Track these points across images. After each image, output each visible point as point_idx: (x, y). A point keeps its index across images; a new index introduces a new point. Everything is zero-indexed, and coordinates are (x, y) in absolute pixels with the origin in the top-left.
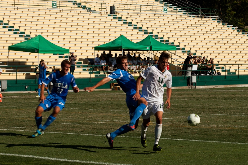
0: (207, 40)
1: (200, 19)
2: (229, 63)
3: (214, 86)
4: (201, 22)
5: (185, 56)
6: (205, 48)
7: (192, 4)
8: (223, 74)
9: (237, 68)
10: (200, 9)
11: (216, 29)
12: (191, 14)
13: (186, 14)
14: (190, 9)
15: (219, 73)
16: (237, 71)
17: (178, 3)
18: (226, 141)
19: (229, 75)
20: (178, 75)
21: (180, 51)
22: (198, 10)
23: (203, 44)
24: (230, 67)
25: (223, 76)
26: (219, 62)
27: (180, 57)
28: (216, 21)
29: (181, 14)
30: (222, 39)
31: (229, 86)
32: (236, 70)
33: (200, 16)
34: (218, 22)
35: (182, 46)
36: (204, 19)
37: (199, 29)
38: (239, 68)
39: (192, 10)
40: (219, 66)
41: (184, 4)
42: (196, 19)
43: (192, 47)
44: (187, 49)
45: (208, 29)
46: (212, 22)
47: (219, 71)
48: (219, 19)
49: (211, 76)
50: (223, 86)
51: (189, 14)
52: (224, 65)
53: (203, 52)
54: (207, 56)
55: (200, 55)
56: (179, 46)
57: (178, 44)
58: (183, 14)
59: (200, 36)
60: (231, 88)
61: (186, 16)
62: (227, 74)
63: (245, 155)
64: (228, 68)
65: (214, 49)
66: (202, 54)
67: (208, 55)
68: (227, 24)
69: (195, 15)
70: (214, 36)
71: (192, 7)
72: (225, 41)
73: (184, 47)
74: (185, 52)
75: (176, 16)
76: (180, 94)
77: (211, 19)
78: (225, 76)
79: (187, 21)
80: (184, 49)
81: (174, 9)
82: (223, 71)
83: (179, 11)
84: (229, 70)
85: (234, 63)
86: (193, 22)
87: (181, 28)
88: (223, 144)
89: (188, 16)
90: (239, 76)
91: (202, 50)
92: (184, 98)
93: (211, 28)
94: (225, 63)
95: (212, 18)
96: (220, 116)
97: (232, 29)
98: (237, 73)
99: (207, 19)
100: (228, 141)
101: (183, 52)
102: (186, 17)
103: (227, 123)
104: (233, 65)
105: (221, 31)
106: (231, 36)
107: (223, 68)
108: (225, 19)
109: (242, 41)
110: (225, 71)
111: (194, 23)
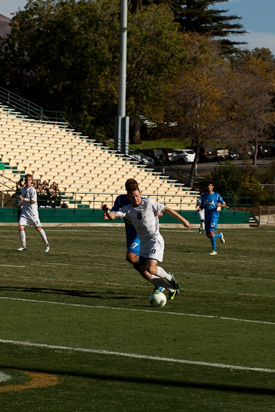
0: (50, 157)
1: (41, 125)
2: (80, 191)
3: (58, 224)
4: (42, 131)
5: (18, 177)
6: (46, 168)
7: (30, 104)
8: (71, 206)
9: (92, 199)
10: (42, 111)
11: (64, 141)
12: (27, 118)
13: (20, 117)
14: (27, 110)
15: (64, 206)
16: (92, 203)
17: (10, 102)
18: (66, 302)
19: (80, 209)
20: (5, 205)
21: (10, 171)
22: (39, 112)
23: (43, 163)
24: (82, 197)
25: (71, 209)
26: (65, 189)
27: (10, 180)
28: (64, 130)
29: (13, 117)
30: (72, 156)
31: (79, 225)
32: (90, 202)
33: (40, 121)
34: (67, 131)
35: (12, 164)
36: (46, 126)
37: (39, 140)
38: (94, 198)
39: (30, 112)
40: (66, 195)
41: (19, 103)
42: (35, 125)
43: (27, 165)
44: (20, 168)
45: (52, 141)
46: (59, 130)
47: (65, 203)
48: (69, 127)
49: (54, 209)
50: (70, 225)
51: (25, 118)
52: (73, 193)
53: (43, 174)
54: (49, 180)
55: (39, 178)
56: (8, 164)
57: (7, 161)
58: (17, 117)
59: (39, 151)
60: (81, 228)
61: (20, 120)
62: (76, 207)
63: (92, 323)
64: (78, 198)
65: (59, 171)
66: (41, 176)
67: (51, 178)
68: (80, 135)
69: (33, 120)
70: (61, 151)
71: (30, 108)
72: (76, 159)
73: (15, 165)
74: (17, 172)
75: (6, 120)
76: (6, 234)
77: (57, 127)
78: (74, 210)
79: (21, 128)
80: (16, 168)
81: (4, 110)
82: (71, 202)
83: (10, 114)
84: (80, 202)
85: (87, 191)
86: (30, 130)
87: (14, 137)
88: (62, 306)
89: (24, 121)
90: (94, 210)
91: (42, 171)
92: (12, 239)
93: (56, 140)
94: (75, 191)
95: (58, 124)
96: (60, 266)
97: (87, 141)
98: (91, 207)
99: (51, 126)
100: (69, 302)
101: (13, 172)
102: (21, 122)
103: (69, 275)
104: (86, 194)
105: (71, 145)
106: (86, 152)
107: (72, 198)
108: (78, 126)
109: (100, 160)
110: (74, 202)
111: (33, 131)
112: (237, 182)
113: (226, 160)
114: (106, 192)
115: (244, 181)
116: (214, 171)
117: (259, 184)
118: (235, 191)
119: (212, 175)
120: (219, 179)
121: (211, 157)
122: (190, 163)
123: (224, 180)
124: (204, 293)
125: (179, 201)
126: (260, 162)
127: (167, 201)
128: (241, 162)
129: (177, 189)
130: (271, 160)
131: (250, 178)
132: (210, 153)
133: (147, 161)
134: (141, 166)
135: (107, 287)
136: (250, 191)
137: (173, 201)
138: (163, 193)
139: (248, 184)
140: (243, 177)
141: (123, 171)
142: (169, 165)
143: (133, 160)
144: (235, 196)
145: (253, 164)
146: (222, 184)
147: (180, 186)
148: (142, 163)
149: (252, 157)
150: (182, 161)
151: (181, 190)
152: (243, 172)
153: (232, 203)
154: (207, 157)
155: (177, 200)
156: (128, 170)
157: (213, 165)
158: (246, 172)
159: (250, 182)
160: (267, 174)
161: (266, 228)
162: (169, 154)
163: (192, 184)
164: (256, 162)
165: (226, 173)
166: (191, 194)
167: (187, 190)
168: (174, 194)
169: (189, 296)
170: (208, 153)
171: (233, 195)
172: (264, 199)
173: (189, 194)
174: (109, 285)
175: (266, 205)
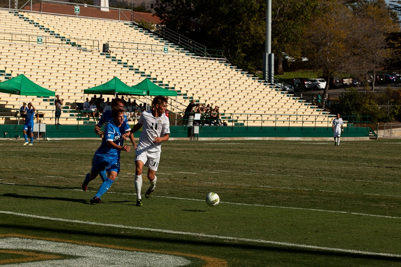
0: (213, 85)
1: (205, 61)
2: (236, 112)
3: (219, 138)
4: (206, 65)
5: (187, 103)
6: (210, 94)
7: (196, 44)
8: (230, 124)
9: (246, 119)
10: (205, 50)
11: (223, 73)
12: (194, 55)
13: (189, 55)
14: (194, 49)
15: (225, 124)
16: (246, 122)
17: (181, 43)
18: (230, 202)
19: (236, 126)
20: (178, 124)
21: (181, 97)
22: (203, 51)
23: (207, 90)
24: (238, 117)
25: (230, 127)
26: (225, 111)
27: (181, 104)
28: (223, 64)
29: (183, 54)
30: (230, 85)
31: (235, 139)
32: (244, 121)
33: (205, 57)
34: (225, 65)
35: (183, 92)
36: (209, 61)
37: (204, 72)
38: (248, 118)
39: (196, 50)
40: (226, 116)
41: (188, 43)
42: (200, 61)
43: (195, 93)
44: (189, 95)
45: (214, 73)
46: (219, 64)
47: (225, 122)
48: (227, 62)
49: (216, 126)
50: (229, 139)
51: (193, 55)
52: (231, 114)
53: (207, 99)
54: (212, 104)
55: (204, 102)
56: (180, 91)
57: (179, 89)
58: (186, 55)
59: (204, 81)
60: (238, 141)
61: (189, 57)
62: (234, 125)
63: (252, 218)
64: (235, 118)
65: (220, 96)
66: (206, 101)
67: (214, 102)
68: (236, 68)
69: (199, 57)
70: (221, 81)
71: (196, 47)
72: (233, 87)
73: (185, 92)
74: (187, 98)
75: (178, 57)
76: (179, 147)
77: (218, 62)
78: (232, 127)
79: (190, 63)
80: (186, 95)
81: (176, 49)
82: (229, 121)
83: (181, 52)
84: (236, 121)
85: (242, 112)
86: (197, 65)
87: (184, 70)
88: (227, 204)
89: (191, 58)
90: (247, 127)
91: (207, 97)
92: (184, 151)
93: (217, 72)
94: (233, 112)
95: (218, 60)
96: (224, 173)
97: (242, 73)
98: (245, 125)
99: (213, 62)
100: (233, 202)
101: (184, 98)
102: (190, 58)
103: (232, 180)
104: (241, 114)
105: (229, 76)
106: (240, 82)
107: (230, 118)
108: (234, 61)
109: (252, 88)
110: (232, 121)
111: (199, 66)
112: (359, 104)
113: (350, 87)
114: (257, 113)
115: (365, 103)
116: (341, 96)
117: (377, 105)
118: (358, 111)
119: (340, 99)
120: (345, 102)
121: (339, 84)
122: (322, 89)
123: (349, 103)
124: (338, 193)
125: (314, 120)
126: (378, 88)
127: (305, 119)
128: (362, 88)
129: (312, 110)
130: (386, 86)
131: (370, 100)
132: (338, 81)
133: (288, 88)
134: (284, 92)
135: (262, 189)
136: (370, 111)
137: (309, 119)
138: (301, 114)
139: (368, 105)
140: (364, 100)
141: (270, 97)
142: (305, 91)
143: (277, 87)
144: (358, 115)
145: (372, 90)
146: (348, 105)
147: (314, 108)
148: (284, 90)
149: (371, 84)
150: (316, 87)
151: (315, 110)
152: (364, 96)
153: (355, 120)
154: (335, 84)
155: (313, 119)
156: (274, 96)
157: (341, 91)
158: (366, 96)
159: (369, 104)
160: (382, 98)
161: (383, 140)
162: (306, 83)
163: (324, 106)
164: (374, 88)
165: (351, 97)
166: (323, 113)
167: (320, 111)
168: (310, 114)
169: (326, 196)
170: (336, 81)
171: (356, 115)
172: (380, 117)
173: (321, 113)
174: (263, 187)
175: (382, 122)
